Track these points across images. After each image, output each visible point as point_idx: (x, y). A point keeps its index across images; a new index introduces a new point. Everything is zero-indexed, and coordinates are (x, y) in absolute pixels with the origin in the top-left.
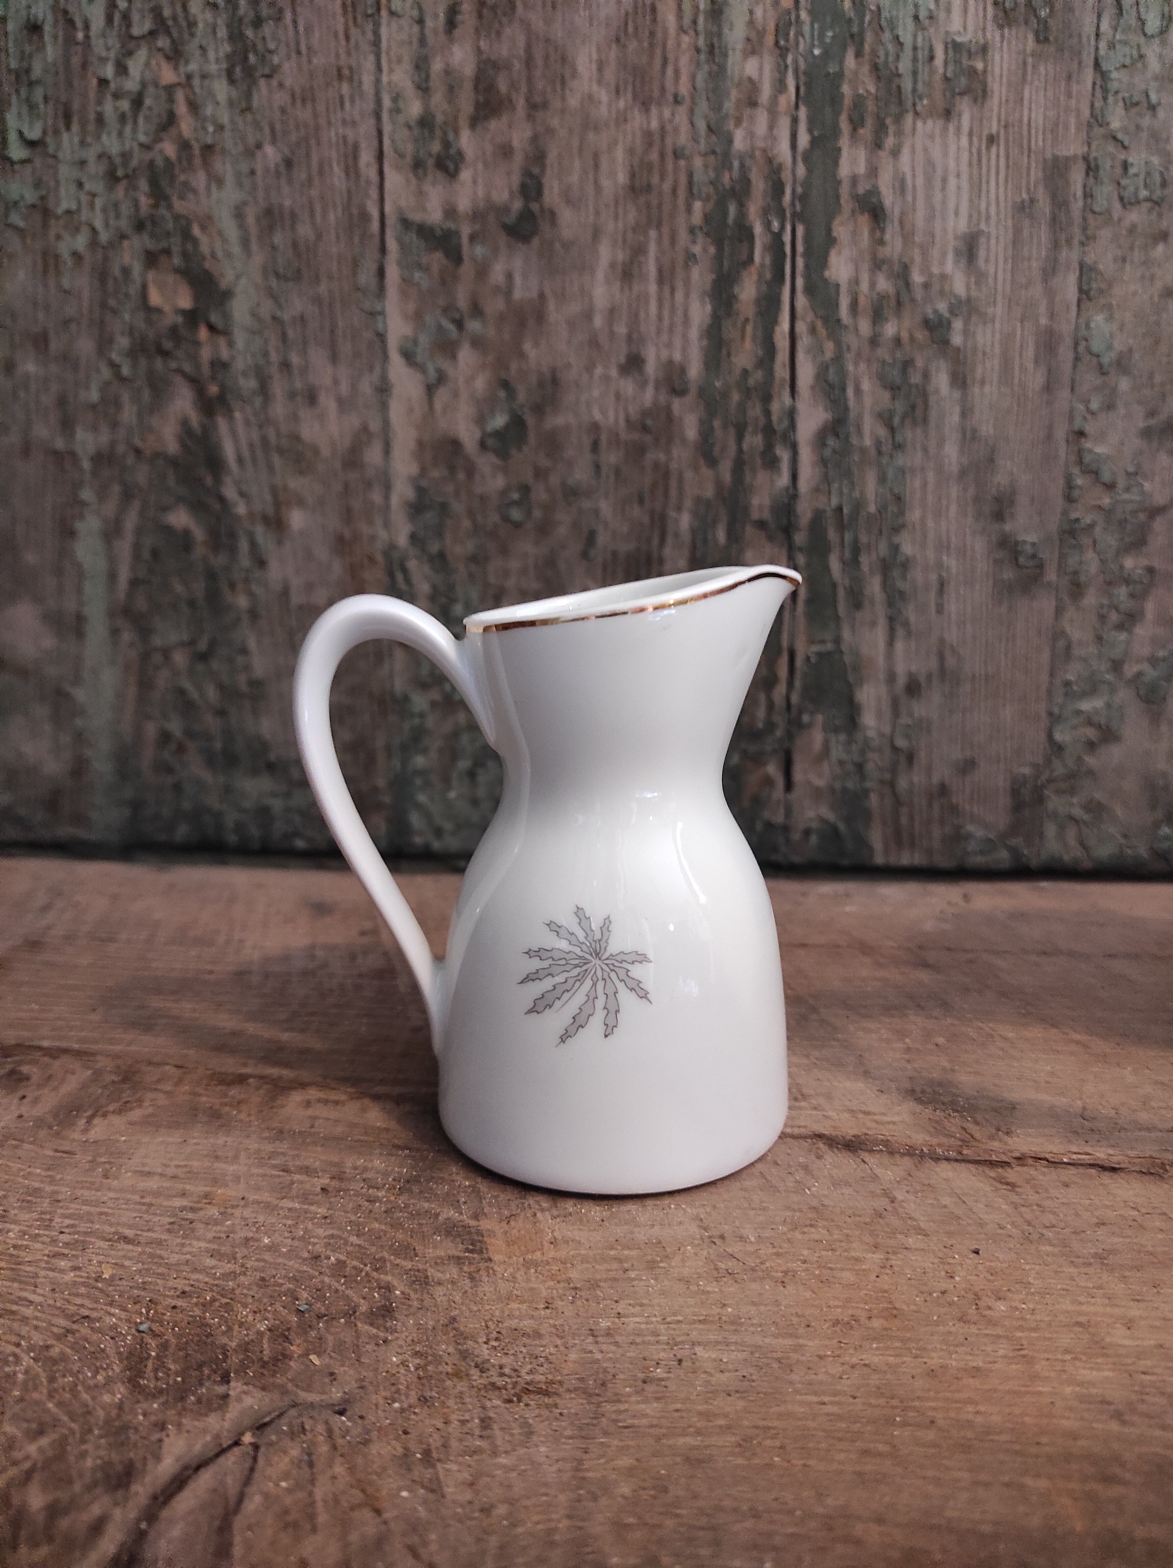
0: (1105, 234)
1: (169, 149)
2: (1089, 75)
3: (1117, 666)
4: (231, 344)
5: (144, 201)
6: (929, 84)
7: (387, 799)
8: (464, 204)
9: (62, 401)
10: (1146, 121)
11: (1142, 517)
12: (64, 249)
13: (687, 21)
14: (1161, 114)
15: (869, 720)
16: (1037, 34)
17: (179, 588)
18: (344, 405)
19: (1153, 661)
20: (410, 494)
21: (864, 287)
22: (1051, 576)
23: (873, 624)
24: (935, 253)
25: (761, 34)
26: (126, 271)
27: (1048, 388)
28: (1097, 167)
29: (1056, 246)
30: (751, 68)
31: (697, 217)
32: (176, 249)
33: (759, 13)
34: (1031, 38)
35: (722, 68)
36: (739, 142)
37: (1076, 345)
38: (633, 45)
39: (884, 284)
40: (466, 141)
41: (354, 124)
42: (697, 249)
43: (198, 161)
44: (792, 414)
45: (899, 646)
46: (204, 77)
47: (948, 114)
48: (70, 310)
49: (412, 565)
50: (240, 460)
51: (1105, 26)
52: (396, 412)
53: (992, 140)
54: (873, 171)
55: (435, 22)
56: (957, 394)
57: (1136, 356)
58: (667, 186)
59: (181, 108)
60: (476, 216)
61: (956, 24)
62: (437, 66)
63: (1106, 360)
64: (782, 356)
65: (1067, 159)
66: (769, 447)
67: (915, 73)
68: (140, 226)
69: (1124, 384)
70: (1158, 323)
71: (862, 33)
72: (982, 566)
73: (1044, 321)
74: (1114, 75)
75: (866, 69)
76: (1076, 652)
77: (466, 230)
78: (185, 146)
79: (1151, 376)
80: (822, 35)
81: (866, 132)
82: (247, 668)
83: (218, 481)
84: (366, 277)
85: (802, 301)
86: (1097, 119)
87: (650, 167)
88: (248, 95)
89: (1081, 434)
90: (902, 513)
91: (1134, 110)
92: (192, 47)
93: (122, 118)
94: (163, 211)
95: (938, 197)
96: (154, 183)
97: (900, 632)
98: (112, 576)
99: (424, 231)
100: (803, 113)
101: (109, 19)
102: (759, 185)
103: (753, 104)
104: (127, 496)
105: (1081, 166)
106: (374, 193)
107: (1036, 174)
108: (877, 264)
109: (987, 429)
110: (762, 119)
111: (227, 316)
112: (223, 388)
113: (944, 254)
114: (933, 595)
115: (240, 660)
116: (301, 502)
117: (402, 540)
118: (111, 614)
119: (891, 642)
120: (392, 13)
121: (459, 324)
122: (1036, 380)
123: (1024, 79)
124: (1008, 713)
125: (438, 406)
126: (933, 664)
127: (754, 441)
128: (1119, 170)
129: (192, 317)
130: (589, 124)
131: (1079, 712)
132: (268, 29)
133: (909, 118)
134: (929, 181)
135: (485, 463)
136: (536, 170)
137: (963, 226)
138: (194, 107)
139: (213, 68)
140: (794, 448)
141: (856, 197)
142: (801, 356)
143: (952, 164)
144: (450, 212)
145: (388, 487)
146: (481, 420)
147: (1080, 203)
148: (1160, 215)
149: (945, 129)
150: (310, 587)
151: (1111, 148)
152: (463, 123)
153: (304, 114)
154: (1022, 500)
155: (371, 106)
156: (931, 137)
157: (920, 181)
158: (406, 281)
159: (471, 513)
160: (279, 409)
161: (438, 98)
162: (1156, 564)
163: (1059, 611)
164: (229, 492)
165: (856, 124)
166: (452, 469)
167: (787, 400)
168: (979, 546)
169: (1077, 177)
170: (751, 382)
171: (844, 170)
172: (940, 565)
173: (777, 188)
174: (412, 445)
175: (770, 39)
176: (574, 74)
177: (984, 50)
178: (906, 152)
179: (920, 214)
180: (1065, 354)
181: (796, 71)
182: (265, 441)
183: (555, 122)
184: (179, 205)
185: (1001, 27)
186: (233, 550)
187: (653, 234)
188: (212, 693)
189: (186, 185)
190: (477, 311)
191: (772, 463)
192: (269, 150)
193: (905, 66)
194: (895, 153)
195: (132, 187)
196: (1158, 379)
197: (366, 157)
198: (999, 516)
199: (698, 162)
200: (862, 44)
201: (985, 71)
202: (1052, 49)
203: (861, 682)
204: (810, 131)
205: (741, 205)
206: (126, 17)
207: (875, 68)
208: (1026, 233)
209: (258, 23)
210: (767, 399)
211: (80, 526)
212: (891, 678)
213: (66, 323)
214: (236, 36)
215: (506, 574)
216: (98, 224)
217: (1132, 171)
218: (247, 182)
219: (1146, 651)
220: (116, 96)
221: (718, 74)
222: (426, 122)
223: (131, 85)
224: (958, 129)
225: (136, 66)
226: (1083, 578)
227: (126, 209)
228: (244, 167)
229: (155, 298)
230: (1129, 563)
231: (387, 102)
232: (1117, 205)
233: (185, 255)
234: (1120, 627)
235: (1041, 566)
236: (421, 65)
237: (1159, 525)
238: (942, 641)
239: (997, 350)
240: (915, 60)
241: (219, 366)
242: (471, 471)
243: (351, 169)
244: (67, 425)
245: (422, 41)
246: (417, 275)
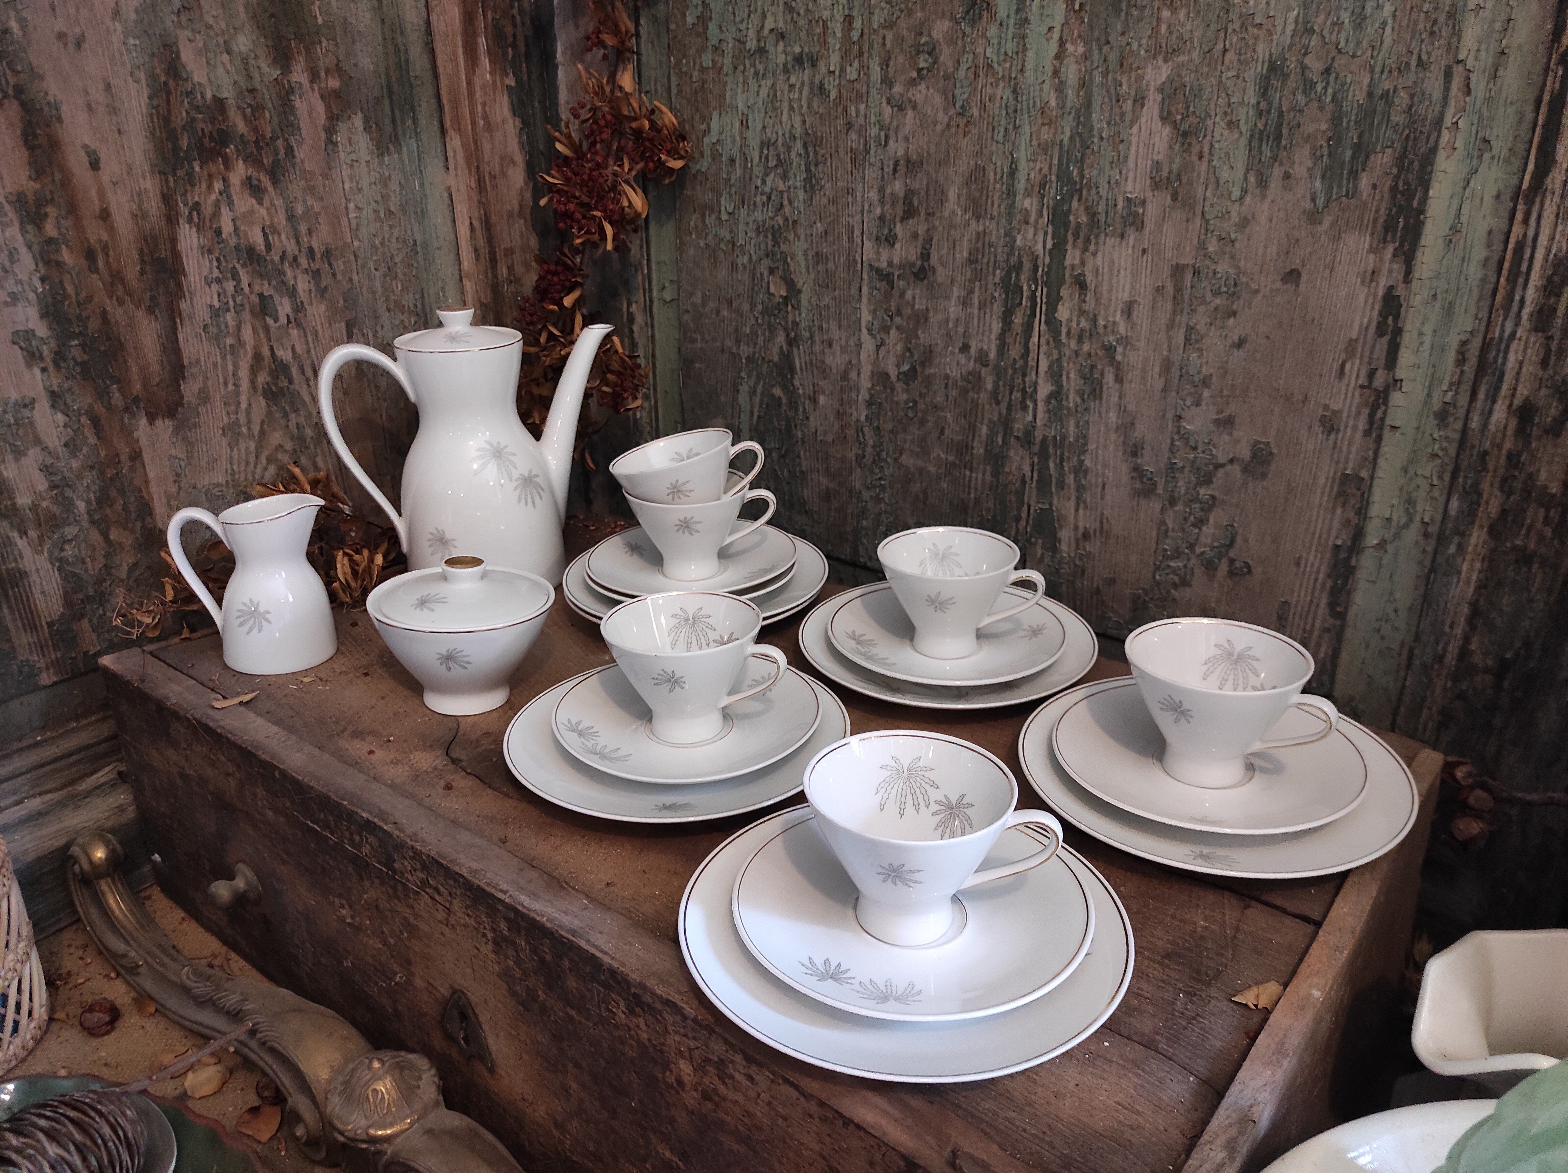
0: (1201, 309)
1: (780, 220)
2: (1198, 221)
3: (1192, 547)
4: (800, 315)
5: (770, 243)
6: (1113, 219)
7: (850, 538)
8: (896, 260)
9: (736, 330)
10: (1228, 249)
11: (1211, 467)
12: (739, 261)
13: (998, 177)
14: (1237, 245)
15: (1064, 547)
16: (1172, 196)
17: (776, 424)
18: (843, 350)
19: (1213, 548)
20: (867, 397)
21: (1074, 324)
22: (1160, 491)
23: (1069, 499)
24: (1112, 309)
25: (1032, 186)
26: (762, 275)
27: (1165, 390)
28: (1199, 273)
29: (1174, 313)
30: (1027, 203)
31: (997, 280)
32: (781, 268)
33: (1032, 175)
34: (1169, 198)
35: (1014, 202)
36: (1018, 243)
37: (1181, 369)
38: (974, 186)
39: (1084, 324)
40: (899, 229)
41: (853, 216)
42: (996, 294)
43: (791, 227)
44: (1036, 383)
45: (1081, 512)
46: (795, 188)
47: (1122, 236)
48: (740, 290)
49: (866, 430)
50: (801, 369)
51: (1208, 194)
52: (863, 356)
53: (1144, 251)
54: (1083, 263)
55: (889, 170)
56: (1117, 386)
57: (1214, 379)
58: (985, 260)
59: (786, 202)
60: (900, 267)
61: (1129, 188)
62: (888, 191)
63: (1196, 379)
64: (1033, 355)
65: (1184, 265)
66: (1023, 401)
67: (1107, 212)
68: (767, 256)
69: (1206, 393)
70: (1227, 362)
71: (1081, 188)
72: (1125, 479)
73: (1165, 353)
74: (1212, 222)
75: (1082, 208)
76: (1170, 534)
77: (897, 273)
78: (786, 219)
79: (1221, 391)
80: (1061, 189)
81: (1080, 241)
82: (800, 465)
83: (792, 378)
84: (854, 291)
85: (1043, 327)
86: (1202, 246)
87: (978, 250)
88: (811, 199)
89: (1180, 417)
90: (1086, 444)
91: (1222, 242)
92: (791, 174)
93: (763, 204)
94: (776, 249)
95: (1115, 280)
96: (773, 235)
97: (1082, 506)
98: (752, 413)
99: (878, 271)
100: (1050, 230)
101: (760, 158)
102: (1027, 265)
103: (1027, 223)
104: (758, 378)
105: (1191, 270)
106: (860, 251)
107: (1167, 272)
108: (1082, 312)
109: (1131, 407)
110: (1031, 231)
111: (799, 301)
112: (796, 335)
113: (1115, 311)
114: (1099, 489)
115: (797, 460)
116: (824, 393)
117: (863, 418)
118: (750, 430)
119: (1077, 510)
120: (871, 164)
121: (891, 318)
122: (1159, 384)
123: (1164, 220)
124: (1133, 558)
125: (881, 356)
126: (1098, 525)
127: (1017, 395)
128: (1211, 274)
129: (786, 299)
130: (952, 226)
131: (1169, 566)
132: (820, 167)
133: (1102, 236)
134: (1111, 270)
135: (899, 386)
136: (928, 247)
137: (1126, 296)
138: (790, 201)
139: (798, 184)
140: (1035, 402)
141: (1072, 276)
142: (1041, 356)
143: (1123, 263)
144: (890, 263)
145: (858, 392)
146: (898, 366)
147: (1189, 291)
148: (1233, 302)
149: (1121, 243)
150: (825, 432)
151: (1207, 262)
152: (898, 219)
153: (833, 209)
154: (1147, 447)
155: (860, 208)
156: (1114, 247)
157: (1106, 270)
158: (871, 294)
159: (891, 410)
160: (817, 348)
161: (887, 207)
162: (1217, 494)
163: (1163, 510)
164: (797, 383)
165: (1076, 236)
166: (885, 388)
167: (1034, 377)
168: (1124, 468)
169: (1188, 277)
170: (1017, 366)
171: (1068, 262)
172: (1104, 475)
173: (1036, 268)
174: (869, 373)
175: (1037, 189)
176: (947, 200)
177: (1143, 202)
178: (1100, 254)
179: (1105, 288)
180: (1175, 373)
181: (1048, 207)
182: (811, 361)
183: (937, 223)
184: (783, 247)
185: (1153, 190)
186: (797, 410)
187: (977, 283)
188: (786, 474)
189: (786, 237)
190: (899, 313)
191: (1025, 408)
192: (819, 225)
193: (1101, 208)
194: (1095, 254)
195: (766, 236)
196: (1225, 393)
197: (857, 233)
198: (1134, 454)
199: (999, 250)
200: (1081, 195)
201: (1143, 214)
202: (1179, 204)
203: (1061, 527)
204: (1053, 239)
205: (1018, 275)
206: (767, 158)
207: (1087, 208)
208: (1159, 305)
209: (816, 165)
210: (1024, 375)
211: (741, 388)
212: (1076, 528)
213: (739, 295)
214: (808, 170)
215: (905, 442)
216: (752, 252)
217: (1219, 276)
218: (809, 239)
219: (1209, 541)
220: (762, 194)
221: (1012, 205)
222: (882, 218)
223: (767, 189)
224: (1128, 244)
225: (769, 181)
226: (1176, 494)
227: (763, 246)
228: (809, 232)
229: (772, 289)
230: (1202, 491)
231: (866, 207)
232: (1209, 294)
233: (784, 270)
234: (1194, 525)
235: (1155, 484)
236: (881, 190)
237: (1220, 473)
238: (1102, 514)
239: (1140, 366)
240: (1107, 205)
241: (796, 324)
242: (893, 390)
243: (851, 239)
244: (738, 342)
245: (883, 179)
246: (875, 292)
